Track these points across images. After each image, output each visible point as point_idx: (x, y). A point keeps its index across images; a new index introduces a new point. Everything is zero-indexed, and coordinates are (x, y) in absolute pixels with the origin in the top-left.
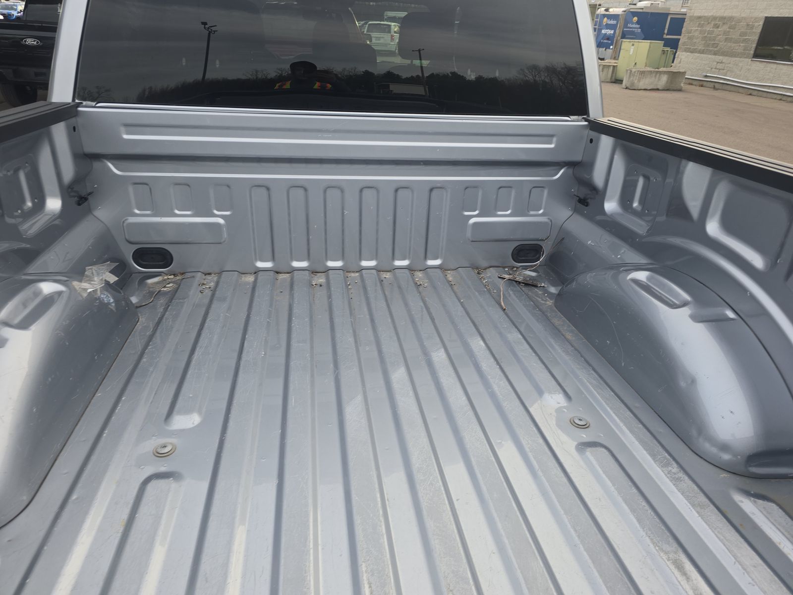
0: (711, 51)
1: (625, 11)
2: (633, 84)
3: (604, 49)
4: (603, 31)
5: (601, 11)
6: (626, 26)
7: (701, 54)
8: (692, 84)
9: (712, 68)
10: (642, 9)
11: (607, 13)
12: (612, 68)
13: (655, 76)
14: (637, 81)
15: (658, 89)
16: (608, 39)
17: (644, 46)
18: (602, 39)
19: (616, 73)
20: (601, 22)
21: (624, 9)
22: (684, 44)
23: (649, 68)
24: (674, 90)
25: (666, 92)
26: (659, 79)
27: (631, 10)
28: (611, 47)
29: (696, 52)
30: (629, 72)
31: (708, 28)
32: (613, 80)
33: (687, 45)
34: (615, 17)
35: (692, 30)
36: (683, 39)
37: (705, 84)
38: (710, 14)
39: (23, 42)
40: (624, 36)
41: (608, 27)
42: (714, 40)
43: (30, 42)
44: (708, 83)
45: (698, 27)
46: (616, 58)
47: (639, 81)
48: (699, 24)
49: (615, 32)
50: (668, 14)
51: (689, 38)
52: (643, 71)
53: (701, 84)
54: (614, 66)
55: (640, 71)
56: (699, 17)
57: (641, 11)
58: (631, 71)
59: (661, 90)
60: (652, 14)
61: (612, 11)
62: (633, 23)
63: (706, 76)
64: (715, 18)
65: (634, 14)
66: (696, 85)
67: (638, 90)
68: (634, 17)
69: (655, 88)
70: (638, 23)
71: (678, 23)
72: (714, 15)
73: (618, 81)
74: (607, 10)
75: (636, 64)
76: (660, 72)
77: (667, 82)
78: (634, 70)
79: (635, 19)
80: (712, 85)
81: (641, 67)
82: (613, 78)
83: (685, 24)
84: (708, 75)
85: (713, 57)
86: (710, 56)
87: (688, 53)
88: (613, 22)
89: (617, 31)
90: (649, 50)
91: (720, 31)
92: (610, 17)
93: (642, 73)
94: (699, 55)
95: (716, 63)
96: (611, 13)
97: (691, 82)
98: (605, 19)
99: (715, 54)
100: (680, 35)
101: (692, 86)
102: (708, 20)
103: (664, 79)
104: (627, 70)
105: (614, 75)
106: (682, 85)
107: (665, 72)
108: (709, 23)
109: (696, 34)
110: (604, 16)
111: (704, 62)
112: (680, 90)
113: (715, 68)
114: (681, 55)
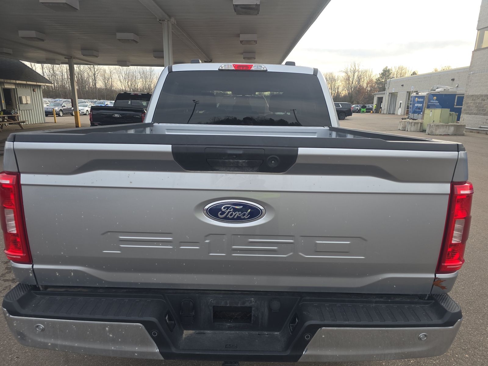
0: (481, 113)
1: (428, 94)
2: (432, 132)
3: (417, 114)
4: (416, 105)
5: (414, 94)
6: (429, 101)
7: (476, 115)
8: (472, 132)
9: (483, 123)
10: (439, 92)
11: (418, 95)
12: (420, 123)
13: (446, 127)
14: (434, 130)
15: (449, 135)
16: (419, 109)
17: (438, 111)
18: (416, 109)
19: (423, 127)
20: (414, 100)
21: (427, 93)
22: (465, 110)
23: (441, 123)
24: (459, 135)
25: (454, 136)
26: (449, 129)
27: (432, 93)
28: (421, 113)
29: (473, 114)
30: (429, 125)
31: (478, 101)
32: (421, 130)
33: (467, 111)
34: (423, 97)
35: (468, 102)
36: (464, 107)
37: (480, 131)
38: (478, 94)
39: (113, 116)
40: (428, 107)
41: (418, 102)
42: (483, 107)
43: (116, 115)
44: (482, 131)
45: (472, 101)
46: (422, 118)
47: (436, 130)
48: (473, 99)
49: (423, 105)
50: (455, 95)
51: (468, 107)
52: (437, 125)
53: (478, 132)
54: (421, 123)
55: (436, 125)
56: (472, 96)
57: (438, 93)
58: (430, 125)
59: (451, 135)
60: (445, 95)
61: (420, 94)
62: (434, 100)
63: (480, 127)
64: (482, 96)
65: (434, 95)
66: (475, 133)
67: (436, 135)
68: (434, 97)
69: (447, 134)
70: (436, 100)
71: (461, 99)
72: (481, 94)
73: (424, 131)
74: (417, 94)
75: (434, 121)
76: (449, 125)
77: (454, 131)
78: (432, 125)
79: (435, 98)
80: (485, 132)
81: (437, 122)
82: (421, 129)
83: (464, 100)
84: (481, 126)
85: (484, 116)
86: (481, 116)
87: (467, 115)
88: (421, 100)
89: (424, 104)
90: (441, 114)
91: (486, 102)
92: (420, 97)
93: (437, 126)
94: (475, 115)
95: (485, 120)
96: (420, 95)
97: (472, 131)
98: (417, 98)
99: (484, 115)
100: (462, 106)
101: (473, 133)
102: (478, 97)
103: (452, 129)
104: (428, 125)
105: (422, 128)
106: (464, 132)
107: (452, 125)
108: (478, 98)
109: (472, 105)
110: (416, 97)
111: (478, 120)
112: (463, 135)
113: (486, 123)
114: (463, 116)
